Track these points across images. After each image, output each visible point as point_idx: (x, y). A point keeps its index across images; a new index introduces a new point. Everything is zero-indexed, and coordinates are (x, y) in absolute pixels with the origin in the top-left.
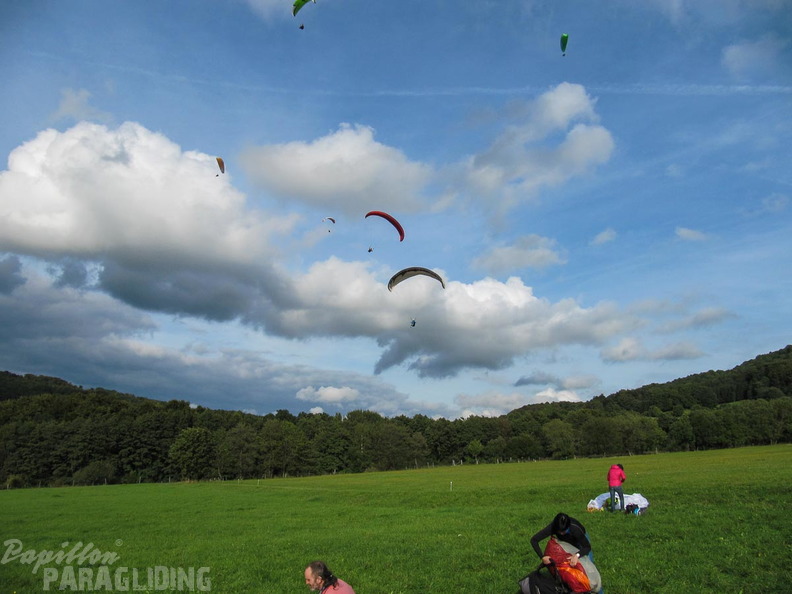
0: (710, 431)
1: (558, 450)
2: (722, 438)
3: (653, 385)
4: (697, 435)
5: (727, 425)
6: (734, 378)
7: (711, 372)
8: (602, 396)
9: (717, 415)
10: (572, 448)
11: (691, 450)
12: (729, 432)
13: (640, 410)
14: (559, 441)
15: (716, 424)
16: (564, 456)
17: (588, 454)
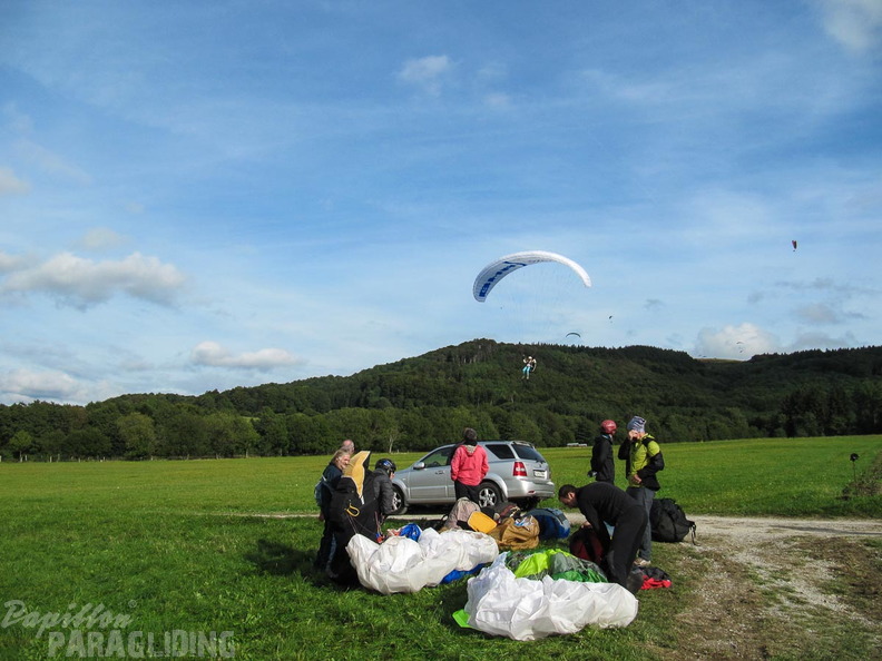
0: (305, 437)
1: (132, 449)
2: (316, 445)
3: (272, 384)
4: (291, 440)
5: (323, 432)
6: (351, 385)
7: (331, 376)
8: (216, 391)
9: (314, 420)
10: (150, 448)
11: (284, 455)
12: (323, 439)
13: (253, 410)
14: (136, 438)
15: (311, 430)
16: (139, 456)
17: (168, 455)
